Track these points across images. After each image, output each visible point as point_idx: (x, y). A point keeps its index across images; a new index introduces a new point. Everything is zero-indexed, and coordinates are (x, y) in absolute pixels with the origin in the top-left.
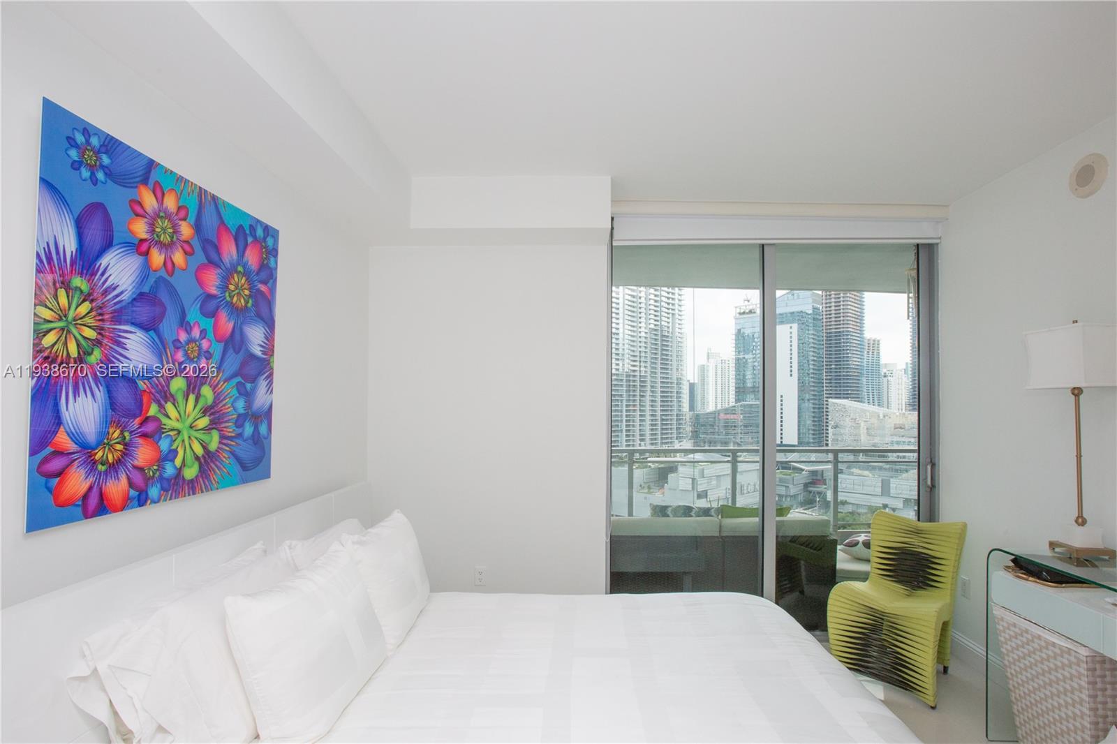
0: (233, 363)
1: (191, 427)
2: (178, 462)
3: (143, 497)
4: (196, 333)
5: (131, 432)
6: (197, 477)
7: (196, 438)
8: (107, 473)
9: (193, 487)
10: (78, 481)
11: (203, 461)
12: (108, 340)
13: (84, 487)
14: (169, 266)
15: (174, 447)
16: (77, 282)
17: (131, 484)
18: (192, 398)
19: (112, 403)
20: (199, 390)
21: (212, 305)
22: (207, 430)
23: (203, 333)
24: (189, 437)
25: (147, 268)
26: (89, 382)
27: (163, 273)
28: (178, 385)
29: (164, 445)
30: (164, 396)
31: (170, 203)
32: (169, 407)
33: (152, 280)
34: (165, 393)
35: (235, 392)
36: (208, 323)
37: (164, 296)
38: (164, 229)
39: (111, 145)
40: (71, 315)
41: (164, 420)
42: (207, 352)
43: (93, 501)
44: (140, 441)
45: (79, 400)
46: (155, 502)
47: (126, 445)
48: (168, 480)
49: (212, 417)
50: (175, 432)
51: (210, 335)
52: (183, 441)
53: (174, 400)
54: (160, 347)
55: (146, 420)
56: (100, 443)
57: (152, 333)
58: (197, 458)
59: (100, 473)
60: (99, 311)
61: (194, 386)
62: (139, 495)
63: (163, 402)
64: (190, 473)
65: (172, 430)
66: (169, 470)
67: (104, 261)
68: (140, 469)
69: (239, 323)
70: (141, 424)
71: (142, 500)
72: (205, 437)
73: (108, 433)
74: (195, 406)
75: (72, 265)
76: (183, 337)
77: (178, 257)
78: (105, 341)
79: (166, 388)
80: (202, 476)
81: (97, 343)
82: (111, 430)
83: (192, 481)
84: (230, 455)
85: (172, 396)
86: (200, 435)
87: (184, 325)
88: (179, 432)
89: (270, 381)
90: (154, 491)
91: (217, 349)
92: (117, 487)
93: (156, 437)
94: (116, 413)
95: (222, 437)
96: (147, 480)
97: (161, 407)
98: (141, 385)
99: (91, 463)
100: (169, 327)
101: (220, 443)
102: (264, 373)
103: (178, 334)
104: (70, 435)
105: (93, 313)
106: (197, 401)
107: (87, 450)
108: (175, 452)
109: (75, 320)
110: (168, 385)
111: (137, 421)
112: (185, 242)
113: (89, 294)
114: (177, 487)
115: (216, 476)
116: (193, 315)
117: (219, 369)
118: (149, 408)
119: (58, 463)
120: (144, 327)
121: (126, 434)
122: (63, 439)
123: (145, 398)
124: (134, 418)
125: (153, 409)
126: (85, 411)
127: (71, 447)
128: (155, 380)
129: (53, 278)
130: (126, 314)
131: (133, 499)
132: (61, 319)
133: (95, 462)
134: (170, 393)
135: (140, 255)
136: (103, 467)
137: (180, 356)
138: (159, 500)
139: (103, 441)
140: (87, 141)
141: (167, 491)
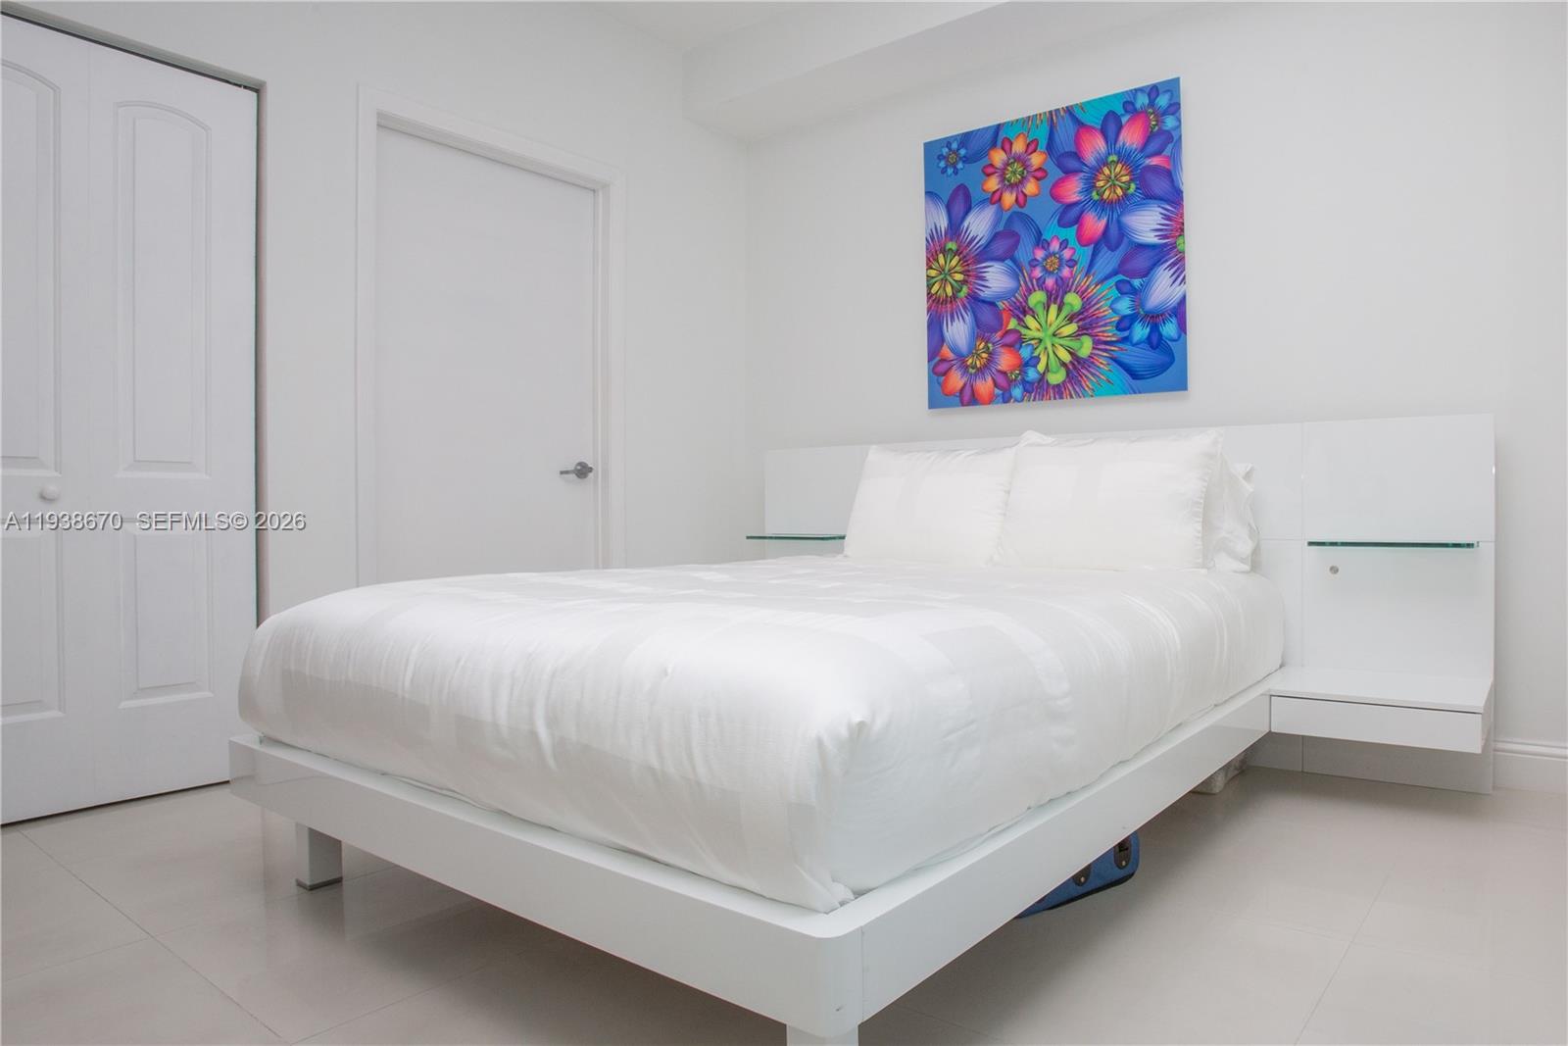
0: (1108, 260)
1: (1054, 335)
2: (1041, 367)
3: (1007, 395)
4: (1055, 247)
5: (993, 344)
6: (1064, 382)
7: (1062, 346)
8: (976, 375)
9: (1059, 391)
10: (957, 380)
11: (1071, 367)
12: (973, 276)
13: (961, 384)
14: (1022, 200)
15: (1036, 354)
16: (952, 245)
17: (996, 385)
18: (1054, 308)
19: (977, 323)
20: (1063, 298)
21: (1073, 213)
22: (1076, 336)
23: (1064, 244)
24: (1053, 345)
25: (1001, 209)
26: (960, 310)
27: (1017, 209)
28: (1037, 298)
29: (1025, 353)
30: (1022, 311)
31: (1019, 147)
32: (1028, 320)
33: (1006, 216)
34: (1024, 308)
35: (1115, 293)
36: (1070, 233)
37: (1018, 227)
38: (1014, 173)
39: (966, 138)
40: (947, 269)
41: (1024, 331)
42: (1071, 260)
43: (967, 392)
44: (1002, 350)
45: (954, 324)
46: (1016, 400)
47: (990, 354)
48: (1031, 383)
49: (1081, 323)
50: (1036, 341)
51: (1073, 242)
52: (1046, 348)
53: (1033, 312)
54: (1017, 270)
55: (1008, 332)
56: (971, 353)
57: (1008, 262)
58: (1064, 364)
59: (971, 374)
60: (964, 260)
61: (1055, 297)
62: (1003, 394)
63: (1021, 316)
64: (1057, 377)
65: (1033, 339)
66: (1032, 374)
67: (966, 224)
68: (1004, 373)
69: (1115, 216)
70: (1003, 337)
71: (1006, 399)
72: (1074, 344)
73: (976, 345)
74: (1058, 315)
75: (945, 236)
76: (1040, 254)
77: (1030, 188)
78: (971, 279)
79: (1024, 304)
80: (1070, 382)
81: (964, 282)
82: (978, 344)
83: (1058, 386)
84: (1111, 361)
85: (1031, 309)
86: (1066, 342)
87: (1040, 242)
88: (1040, 341)
89: (1178, 269)
90: (1017, 392)
91: (1083, 254)
92: (984, 386)
93: (1017, 346)
94: (981, 331)
95: (1097, 343)
96: (1011, 383)
97: (1020, 320)
98: (1001, 305)
99: (965, 368)
100: (1024, 253)
101: (1094, 348)
102: (1167, 261)
103: (1034, 253)
104: (952, 350)
105: (961, 262)
106: (1060, 309)
107: (961, 358)
108: (1038, 359)
109: (949, 271)
110: (1026, 301)
111: (999, 333)
112: (1036, 170)
113: (958, 250)
114: (1039, 389)
115: (1090, 383)
116: (1052, 231)
117: (1087, 274)
118: (1008, 323)
119: (944, 367)
120: (1001, 259)
121: (990, 345)
122: (946, 351)
123: (1004, 316)
124: (996, 332)
125: (1013, 324)
126: (959, 331)
127: (951, 356)
128: (1013, 299)
129: (935, 249)
130: (985, 254)
131: (998, 396)
132: (941, 274)
133: (967, 367)
134: (1029, 307)
135: (994, 204)
136: (974, 371)
137: (1038, 273)
138: (1022, 400)
139: (973, 351)
140: (950, 149)
141: (1030, 393)
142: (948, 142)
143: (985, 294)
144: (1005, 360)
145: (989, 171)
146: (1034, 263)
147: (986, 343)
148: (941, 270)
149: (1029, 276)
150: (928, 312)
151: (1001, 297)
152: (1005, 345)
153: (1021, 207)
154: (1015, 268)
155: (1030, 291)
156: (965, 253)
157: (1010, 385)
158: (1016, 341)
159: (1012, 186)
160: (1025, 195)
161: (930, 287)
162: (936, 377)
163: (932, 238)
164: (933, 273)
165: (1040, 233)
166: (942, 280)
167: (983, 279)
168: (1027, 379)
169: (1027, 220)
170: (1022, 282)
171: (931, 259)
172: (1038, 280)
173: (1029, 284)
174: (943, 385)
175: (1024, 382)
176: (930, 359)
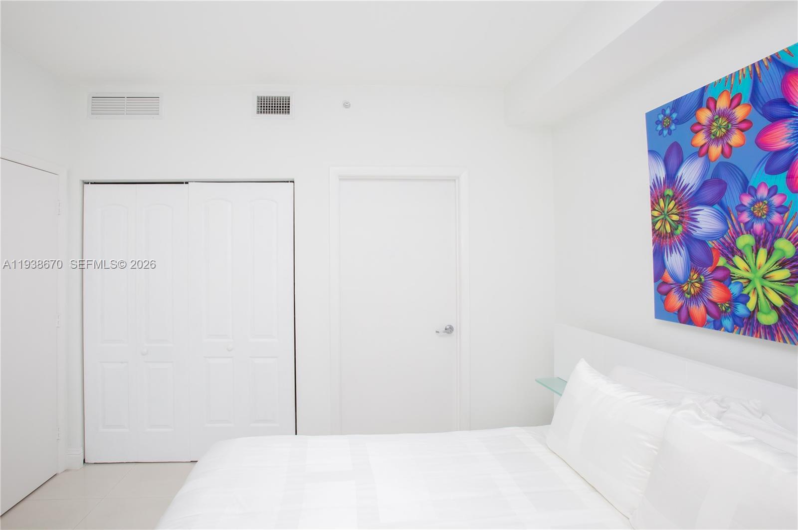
1: (764, 277)
2: (751, 305)
3: (718, 323)
4: (763, 193)
5: (705, 276)
6: (776, 325)
7: (773, 289)
8: (690, 299)
9: (771, 332)
10: (675, 300)
11: (783, 312)
12: (687, 218)
13: (679, 304)
14: (727, 151)
15: (745, 292)
16: (669, 192)
17: (708, 311)
18: (763, 253)
19: (691, 257)
20: (772, 244)
21: (783, 159)
22: (789, 282)
23: (773, 190)
24: (763, 287)
25: (708, 161)
26: (677, 245)
27: (723, 159)
28: (745, 241)
29: (734, 289)
30: (731, 251)
31: (723, 104)
32: (737, 260)
33: (713, 166)
34: (732, 249)
36: (780, 180)
37: (724, 176)
38: (719, 128)
39: (676, 104)
40: (666, 211)
41: (732, 270)
42: (781, 206)
43: (684, 313)
44: (712, 283)
45: (673, 255)
46: (726, 330)
47: (702, 284)
48: (741, 318)
49: (795, 270)
50: (745, 281)
51: (783, 188)
52: (755, 289)
53: (742, 254)
54: (725, 214)
55: (718, 268)
56: (686, 281)
57: (716, 206)
58: (775, 307)
59: (687, 299)
60: (679, 204)
61: (764, 242)
62: (714, 321)
63: (730, 256)
64: (768, 318)
65: (741, 278)
66: (741, 310)
67: (679, 174)
68: (715, 303)
70: (713, 272)
71: (718, 326)
72: (785, 289)
73: (690, 275)
74: (768, 260)
75: (664, 184)
76: (747, 200)
77: (735, 139)
78: (684, 220)
79: (732, 245)
80: (783, 325)
81: (679, 222)
82: (692, 274)
83: (769, 326)
85: (740, 251)
86: (778, 286)
87: (747, 188)
88: (749, 281)
90: (727, 323)
92: (698, 310)
93: (727, 282)
94: (695, 264)
96: (721, 313)
97: (729, 260)
98: (711, 244)
99: (682, 293)
100: (732, 198)
103: (741, 199)
104: (672, 277)
105: (677, 206)
106: (770, 254)
107: (679, 284)
108: (747, 298)
109: (668, 212)
110: (734, 242)
111: (709, 269)
112: (740, 122)
113: (673, 196)
114: (749, 325)
116: (758, 178)
118: (717, 261)
119: (665, 288)
120: (710, 204)
121: (702, 277)
122: (666, 275)
123: (714, 254)
124: (709, 267)
125: (722, 262)
126: (676, 261)
127: (671, 280)
128: (721, 239)
129: (657, 196)
130: (696, 199)
131: (709, 322)
132: (662, 214)
133: (684, 292)
134: (737, 249)
135: (701, 157)
136: (689, 296)
137: (746, 217)
138: (732, 331)
139: (687, 279)
140: (665, 115)
141: (740, 327)
142: (662, 110)
143: (697, 233)
144: (715, 293)
145: (696, 128)
146: (741, 208)
147: (699, 275)
148: (662, 212)
149: (737, 219)
150: (653, 243)
151: (712, 237)
152: (714, 279)
153: (727, 157)
154: (723, 212)
155: (738, 234)
156: (679, 198)
157: (720, 315)
158: (726, 278)
159: (717, 140)
160: (730, 147)
161: (654, 224)
162: (660, 295)
163: (654, 186)
164: (656, 213)
165: (746, 181)
166: (663, 219)
167: (694, 220)
168: (737, 313)
169: (733, 169)
170: (730, 226)
171: (654, 203)
172: (746, 224)
173: (737, 227)
174: (665, 302)
175: (734, 315)
176: (656, 280)
